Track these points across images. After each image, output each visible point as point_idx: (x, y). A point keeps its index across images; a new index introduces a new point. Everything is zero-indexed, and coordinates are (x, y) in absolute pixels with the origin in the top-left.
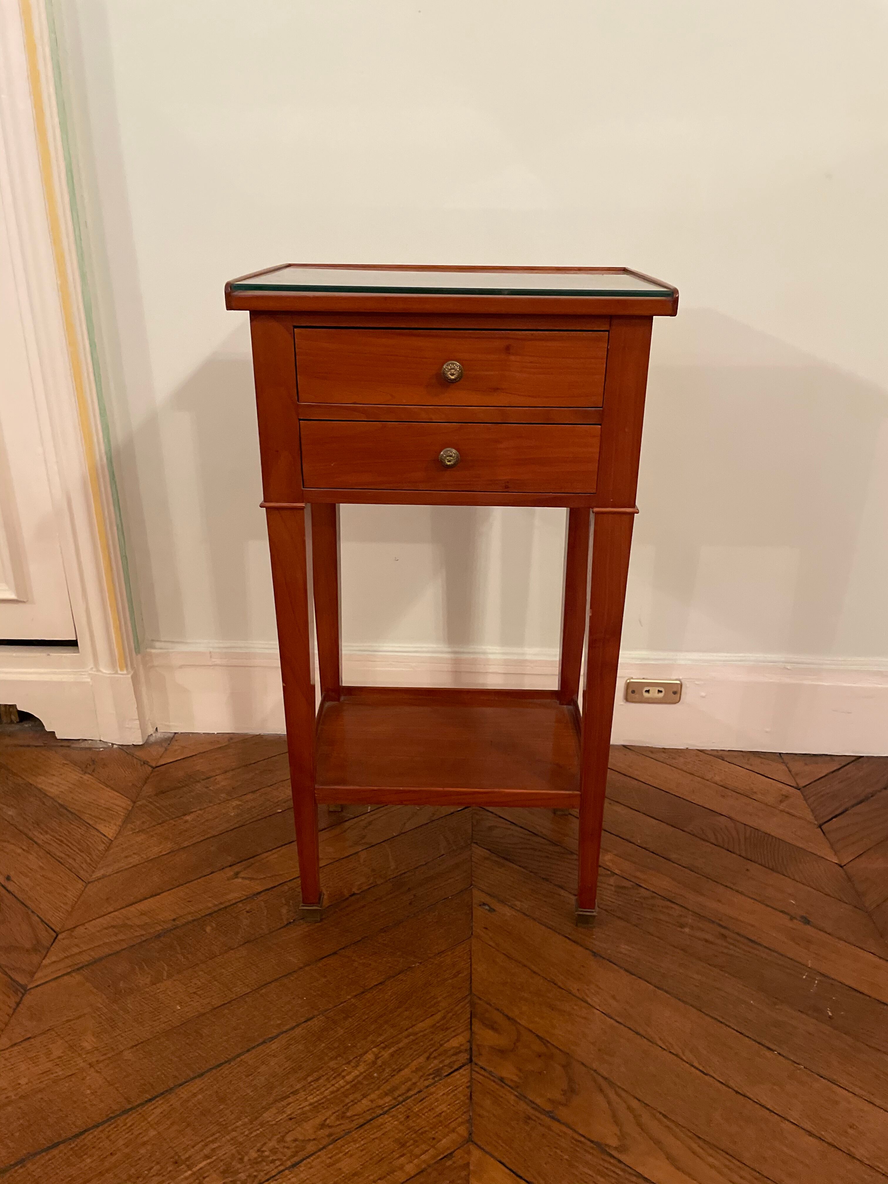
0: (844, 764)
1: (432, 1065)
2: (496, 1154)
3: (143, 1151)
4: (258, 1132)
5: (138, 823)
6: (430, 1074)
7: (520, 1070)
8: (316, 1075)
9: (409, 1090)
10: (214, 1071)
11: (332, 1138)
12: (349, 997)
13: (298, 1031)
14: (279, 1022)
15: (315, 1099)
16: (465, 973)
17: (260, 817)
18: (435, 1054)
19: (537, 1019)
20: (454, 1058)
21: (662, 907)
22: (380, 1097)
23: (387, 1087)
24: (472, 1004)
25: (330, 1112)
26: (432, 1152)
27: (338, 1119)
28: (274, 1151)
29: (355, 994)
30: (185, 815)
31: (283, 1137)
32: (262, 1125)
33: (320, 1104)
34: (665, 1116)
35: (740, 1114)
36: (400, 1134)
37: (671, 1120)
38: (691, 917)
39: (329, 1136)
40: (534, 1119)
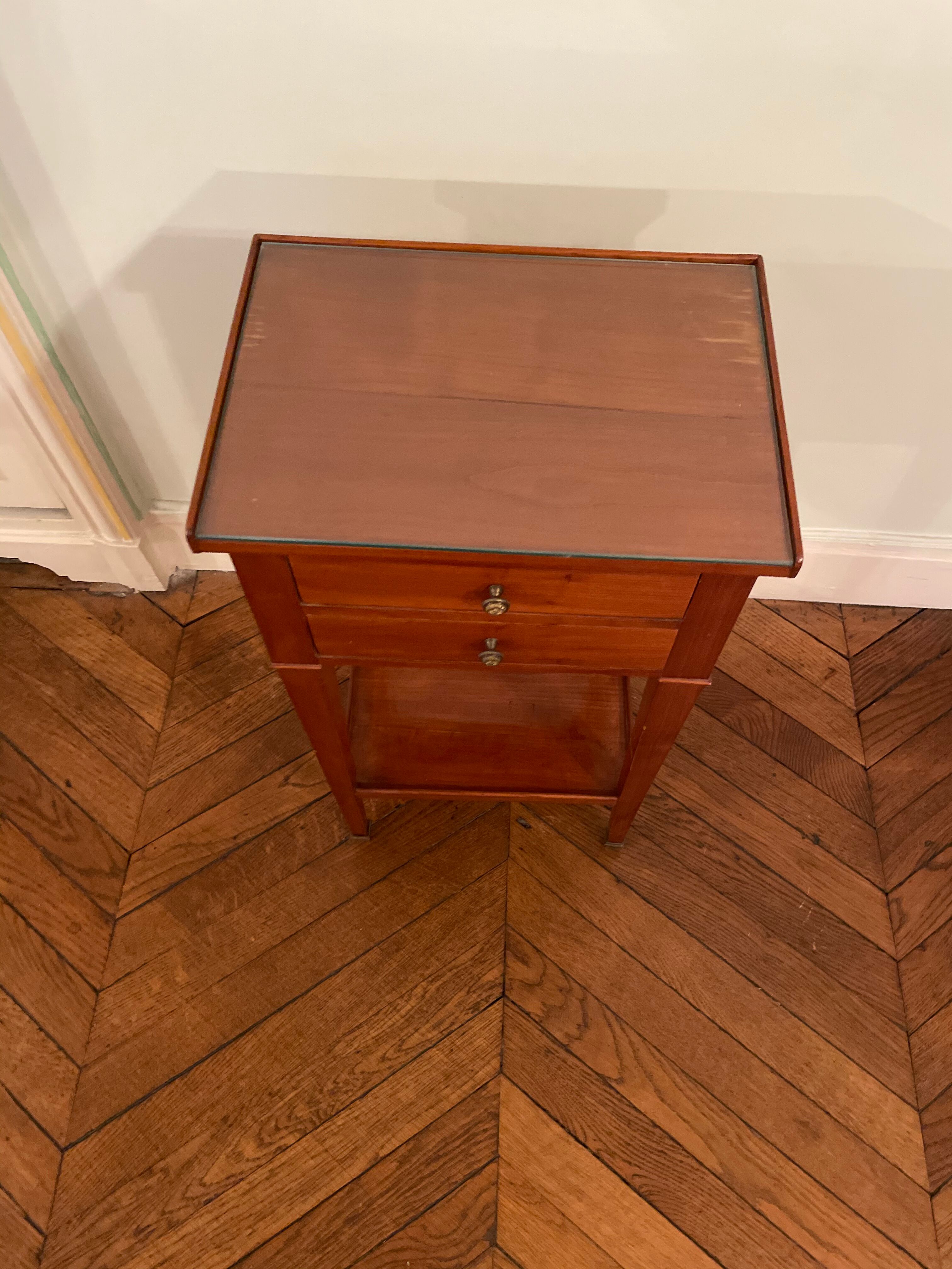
0: (904, 619)
1: (472, 999)
2: (520, 1085)
3: (242, 1084)
4: (332, 1064)
6: (470, 1009)
7: (544, 1004)
8: (375, 1009)
9: (453, 1024)
10: (291, 1005)
11: (391, 1070)
12: (399, 928)
13: (358, 963)
14: (341, 954)
15: (376, 1033)
16: (501, 901)
18: (474, 988)
19: (562, 952)
20: (490, 992)
21: (686, 822)
22: (428, 1031)
23: (434, 1021)
24: (507, 935)
25: (389, 1045)
26: (471, 1083)
27: (395, 1052)
28: (346, 1083)
29: (404, 924)
31: (353, 1069)
32: (335, 1058)
33: (380, 1038)
34: (659, 1050)
35: (719, 1049)
36: (445, 1067)
37: (662, 1054)
38: (710, 834)
39: (389, 1068)
40: (553, 1052)
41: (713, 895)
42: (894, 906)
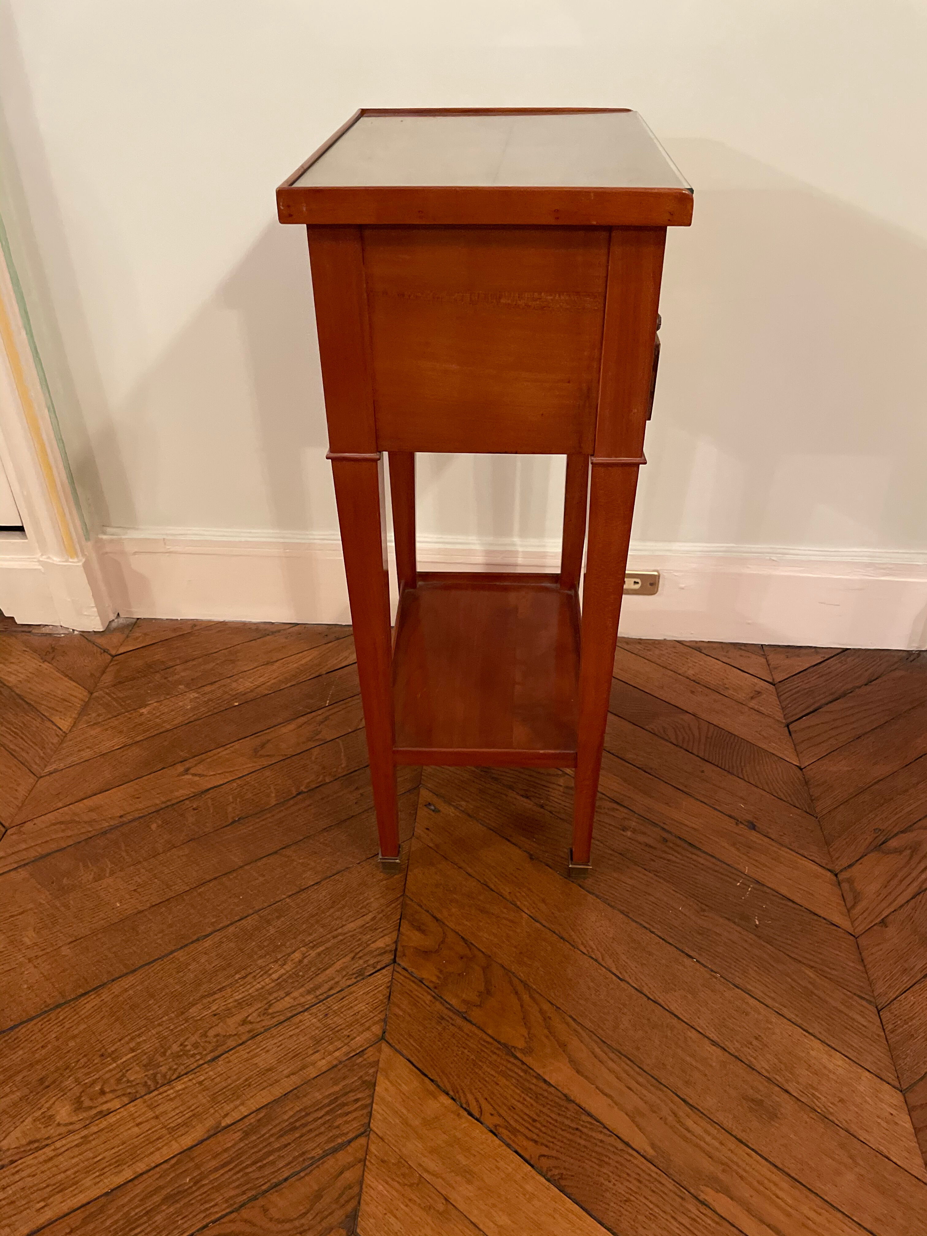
0: (827, 657)
1: (357, 965)
2: (405, 1052)
3: (72, 1044)
4: (183, 1027)
5: (94, 715)
6: (354, 974)
7: (441, 971)
8: (243, 973)
9: (331, 989)
10: (147, 967)
11: (251, 1034)
12: (284, 896)
13: (231, 929)
14: (213, 920)
15: (240, 996)
16: (401, 874)
17: (215, 711)
18: (361, 954)
19: (465, 921)
20: (379, 958)
21: (608, 809)
22: (302, 995)
23: (311, 985)
25: (253, 1009)
26: (345, 1049)
27: (259, 1016)
28: (196, 1045)
29: (290, 893)
30: (140, 707)
31: (206, 1032)
33: (244, 1001)
34: (574, 1020)
35: (649, 1020)
36: (317, 1031)
37: (579, 1024)
38: (635, 819)
39: (249, 1032)
40: (448, 1019)
41: (639, 872)
42: (845, 886)
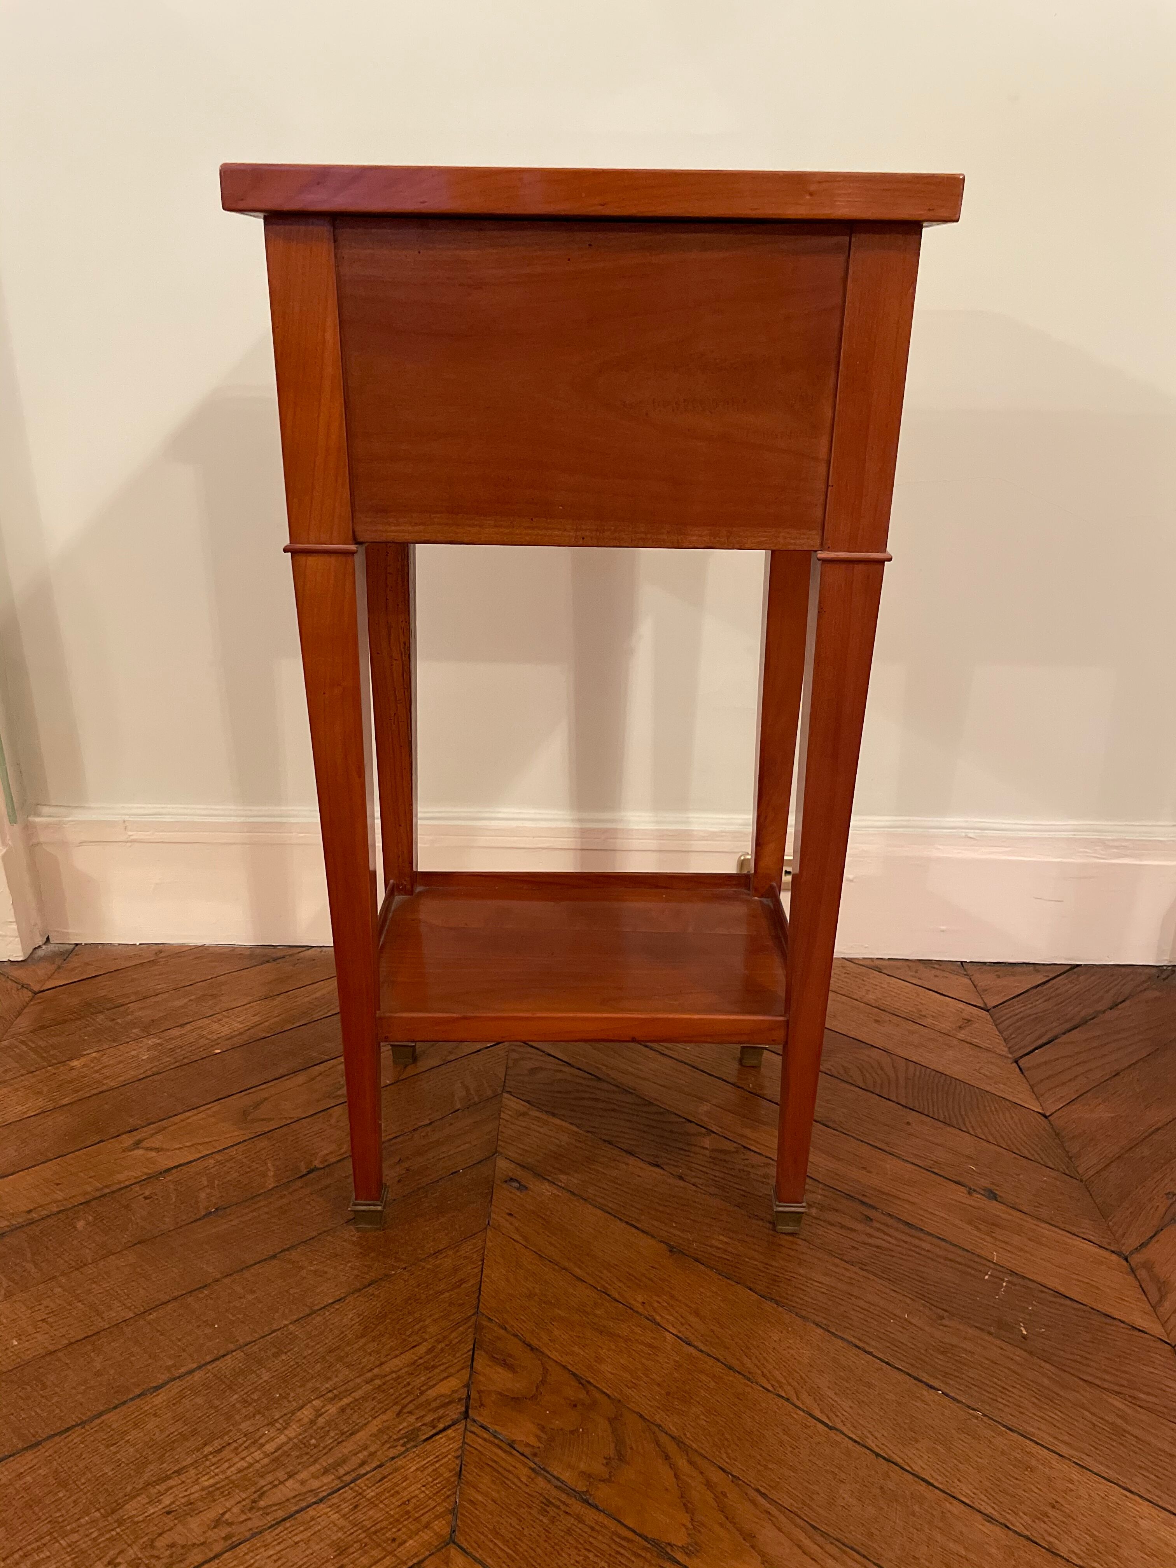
0: (1052, 976)
1: (405, 1424)
2: (489, 1561)
4: (113, 1533)
6: (401, 1438)
7: (543, 1429)
8: (217, 1444)
9: (363, 1463)
10: (57, 1438)
11: (229, 1542)
12: (286, 1322)
13: (198, 1375)
14: (171, 1362)
15: (212, 1481)
16: (472, 1282)
17: (186, 1061)
18: (411, 1407)
19: (576, 1349)
20: (441, 1412)
22: (315, 1476)
23: (329, 1460)
24: (478, 1328)
25: (232, 1502)
26: (388, 1562)
27: (243, 1512)
29: (295, 1317)
30: (71, 1059)
31: (153, 1541)
32: (120, 1522)
33: (218, 1489)
34: (763, 1495)
35: (881, 1488)
36: (340, 1534)
37: (772, 1501)
38: (820, 1191)
39: (225, 1538)
40: (558, 1503)
41: (837, 1266)
42: (1143, 1273)
